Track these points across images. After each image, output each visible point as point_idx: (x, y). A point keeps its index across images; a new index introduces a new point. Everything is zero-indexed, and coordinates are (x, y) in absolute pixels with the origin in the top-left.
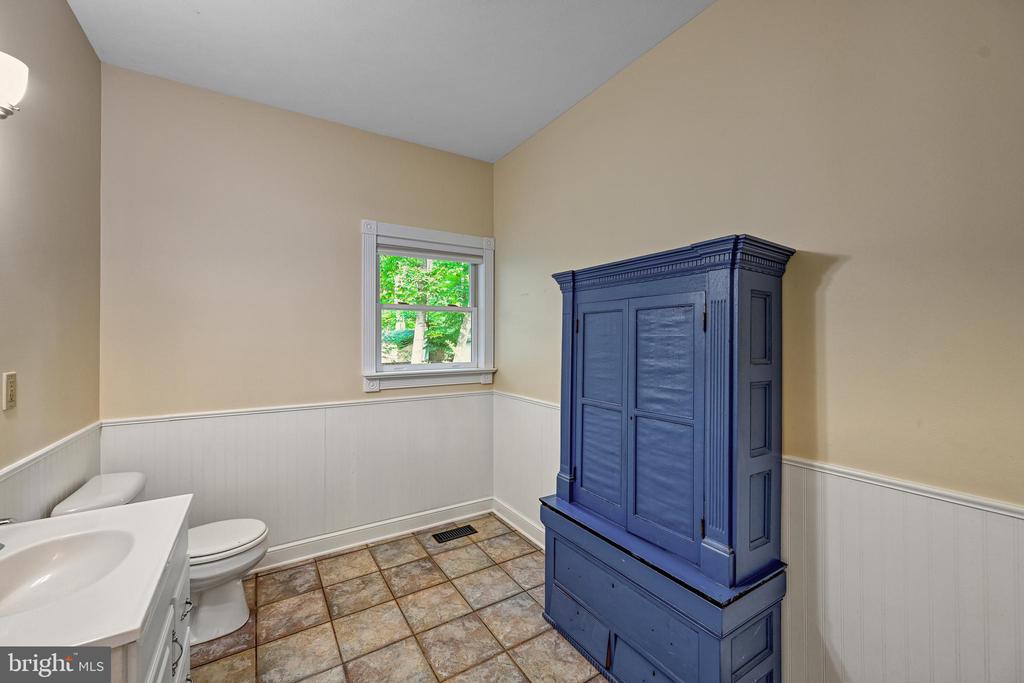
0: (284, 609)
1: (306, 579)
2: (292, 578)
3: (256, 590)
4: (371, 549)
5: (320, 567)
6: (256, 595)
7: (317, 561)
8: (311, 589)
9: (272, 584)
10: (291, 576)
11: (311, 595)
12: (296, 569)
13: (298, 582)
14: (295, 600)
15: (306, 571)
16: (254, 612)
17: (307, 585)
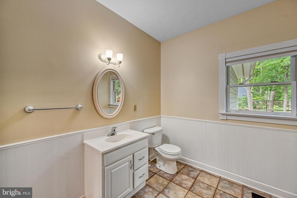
0: (183, 177)
1: (194, 174)
2: (192, 171)
3: (183, 168)
4: (220, 179)
5: (201, 173)
6: (182, 169)
7: (202, 171)
8: (193, 178)
9: (187, 169)
10: (192, 170)
11: (191, 179)
12: (195, 169)
13: (192, 173)
14: (187, 177)
15: (196, 172)
16: (177, 173)
17: (193, 176)
